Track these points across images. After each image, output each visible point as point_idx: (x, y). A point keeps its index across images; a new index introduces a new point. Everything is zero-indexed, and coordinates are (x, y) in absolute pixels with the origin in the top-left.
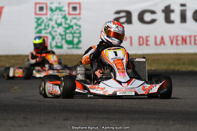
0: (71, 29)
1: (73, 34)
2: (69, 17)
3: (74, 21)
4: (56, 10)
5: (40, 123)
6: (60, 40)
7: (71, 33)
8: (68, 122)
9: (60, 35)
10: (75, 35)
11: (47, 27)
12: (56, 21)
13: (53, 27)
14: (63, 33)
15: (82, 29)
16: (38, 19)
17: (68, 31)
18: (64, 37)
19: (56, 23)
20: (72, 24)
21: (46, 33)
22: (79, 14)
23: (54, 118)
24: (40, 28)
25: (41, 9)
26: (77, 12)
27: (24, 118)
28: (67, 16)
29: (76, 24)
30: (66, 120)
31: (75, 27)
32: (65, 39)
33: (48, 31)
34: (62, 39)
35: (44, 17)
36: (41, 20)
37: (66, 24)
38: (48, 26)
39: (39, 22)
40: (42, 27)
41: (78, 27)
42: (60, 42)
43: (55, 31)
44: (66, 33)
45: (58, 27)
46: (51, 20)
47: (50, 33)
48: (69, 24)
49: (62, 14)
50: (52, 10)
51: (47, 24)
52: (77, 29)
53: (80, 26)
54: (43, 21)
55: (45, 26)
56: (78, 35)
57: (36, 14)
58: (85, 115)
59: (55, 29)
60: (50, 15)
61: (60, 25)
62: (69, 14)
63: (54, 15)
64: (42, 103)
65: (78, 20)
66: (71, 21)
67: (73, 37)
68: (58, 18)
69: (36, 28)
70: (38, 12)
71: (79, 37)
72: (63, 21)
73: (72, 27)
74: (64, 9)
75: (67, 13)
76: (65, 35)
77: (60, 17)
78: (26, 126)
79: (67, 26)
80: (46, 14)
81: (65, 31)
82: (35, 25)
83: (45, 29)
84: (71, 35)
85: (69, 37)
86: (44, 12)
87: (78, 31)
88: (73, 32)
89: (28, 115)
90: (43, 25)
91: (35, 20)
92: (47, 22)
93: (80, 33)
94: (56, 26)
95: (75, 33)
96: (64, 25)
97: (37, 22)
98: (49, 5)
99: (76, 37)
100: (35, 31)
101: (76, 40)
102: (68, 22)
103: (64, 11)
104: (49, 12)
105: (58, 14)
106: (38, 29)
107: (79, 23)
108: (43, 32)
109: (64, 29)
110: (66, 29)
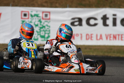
0: (44, 28)
1: (45, 31)
2: (43, 21)
3: (46, 23)
6: (37, 35)
7: (44, 31)
9: (37, 32)
10: (46, 32)
12: (34, 23)
14: (39, 31)
15: (51, 29)
17: (42, 30)
18: (39, 33)
20: (44, 25)
22: (49, 19)
25: (25, 15)
26: (48, 17)
28: (42, 20)
29: (47, 25)
31: (46, 27)
32: (40, 34)
34: (38, 34)
37: (41, 25)
41: (48, 27)
42: (37, 37)
44: (41, 31)
45: (35, 27)
46: (31, 22)
48: (42, 25)
49: (38, 19)
52: (48, 29)
53: (49, 27)
56: (48, 32)
57: (22, 18)
60: (31, 19)
61: (37, 26)
62: (43, 19)
63: (33, 19)
65: (49, 23)
66: (44, 23)
67: (45, 33)
68: (36, 21)
70: (23, 17)
71: (48, 34)
72: (39, 23)
73: (44, 27)
74: (39, 15)
75: (41, 18)
76: (40, 32)
77: (37, 20)
79: (41, 26)
81: (40, 30)
85: (42, 33)
86: (27, 17)
87: (48, 30)
88: (45, 30)
91: (21, 22)
95: (46, 31)
98: (30, 13)
101: (46, 35)
102: (42, 24)
104: (30, 17)
105: (36, 19)
107: (49, 25)
109: (39, 28)
110: (41, 28)
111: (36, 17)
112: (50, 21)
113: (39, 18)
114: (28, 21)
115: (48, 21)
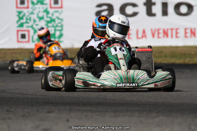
0: (53, 23)
1: (55, 27)
2: (51, 11)
3: (56, 15)
4: (37, 4)
5: (23, 116)
7: (53, 26)
8: (52, 115)
10: (57, 28)
11: (28, 21)
12: (38, 15)
13: (35, 21)
15: (63, 23)
16: (20, 13)
17: (50, 25)
19: (38, 17)
20: (54, 17)
21: (27, 27)
22: (61, 7)
23: (38, 111)
24: (22, 21)
25: (22, 2)
26: (59, 5)
27: (7, 111)
28: (49, 10)
29: (58, 18)
30: (49, 112)
31: (57, 21)
33: (30, 24)
35: (25, 11)
36: (22, 14)
37: (47, 17)
38: (30, 19)
39: (21, 16)
40: (24, 21)
41: (60, 21)
43: (37, 25)
44: (48, 27)
45: (40, 21)
46: (32, 13)
47: (32, 27)
48: (50, 18)
49: (43, 8)
50: (33, 3)
51: (28, 18)
52: (59, 23)
53: (62, 20)
54: (24, 15)
55: (27, 19)
56: (60, 28)
57: (17, 7)
58: (68, 107)
59: (37, 23)
60: (32, 8)
61: (41, 18)
62: (51, 7)
63: (36, 8)
64: (24, 96)
65: (60, 14)
66: (53, 14)
67: (55, 30)
68: (39, 12)
69: (18, 21)
70: (19, 6)
71: (61, 30)
72: (45, 14)
74: (45, 2)
75: (48, 6)
77: (42, 10)
78: (10, 119)
79: (49, 19)
80: (28, 7)
81: (47, 25)
82: (17, 18)
83: (27, 22)
84: (53, 29)
85: (51, 31)
87: (60, 25)
88: (55, 25)
89: (11, 108)
90: (25, 18)
91: (17, 14)
92: (28, 16)
93: (62, 26)
94: (37, 19)
95: (57, 26)
96: (46, 18)
97: (18, 16)
99: (58, 30)
100: (17, 25)
101: (58, 34)
102: (50, 15)
103: (46, 4)
105: (39, 8)
106: (19, 23)
107: (61, 17)
108: (25, 25)
109: (45, 23)
111: (39, 5)
112: (62, 11)
113: (45, 7)
114: (28, 12)
115: (60, 10)
